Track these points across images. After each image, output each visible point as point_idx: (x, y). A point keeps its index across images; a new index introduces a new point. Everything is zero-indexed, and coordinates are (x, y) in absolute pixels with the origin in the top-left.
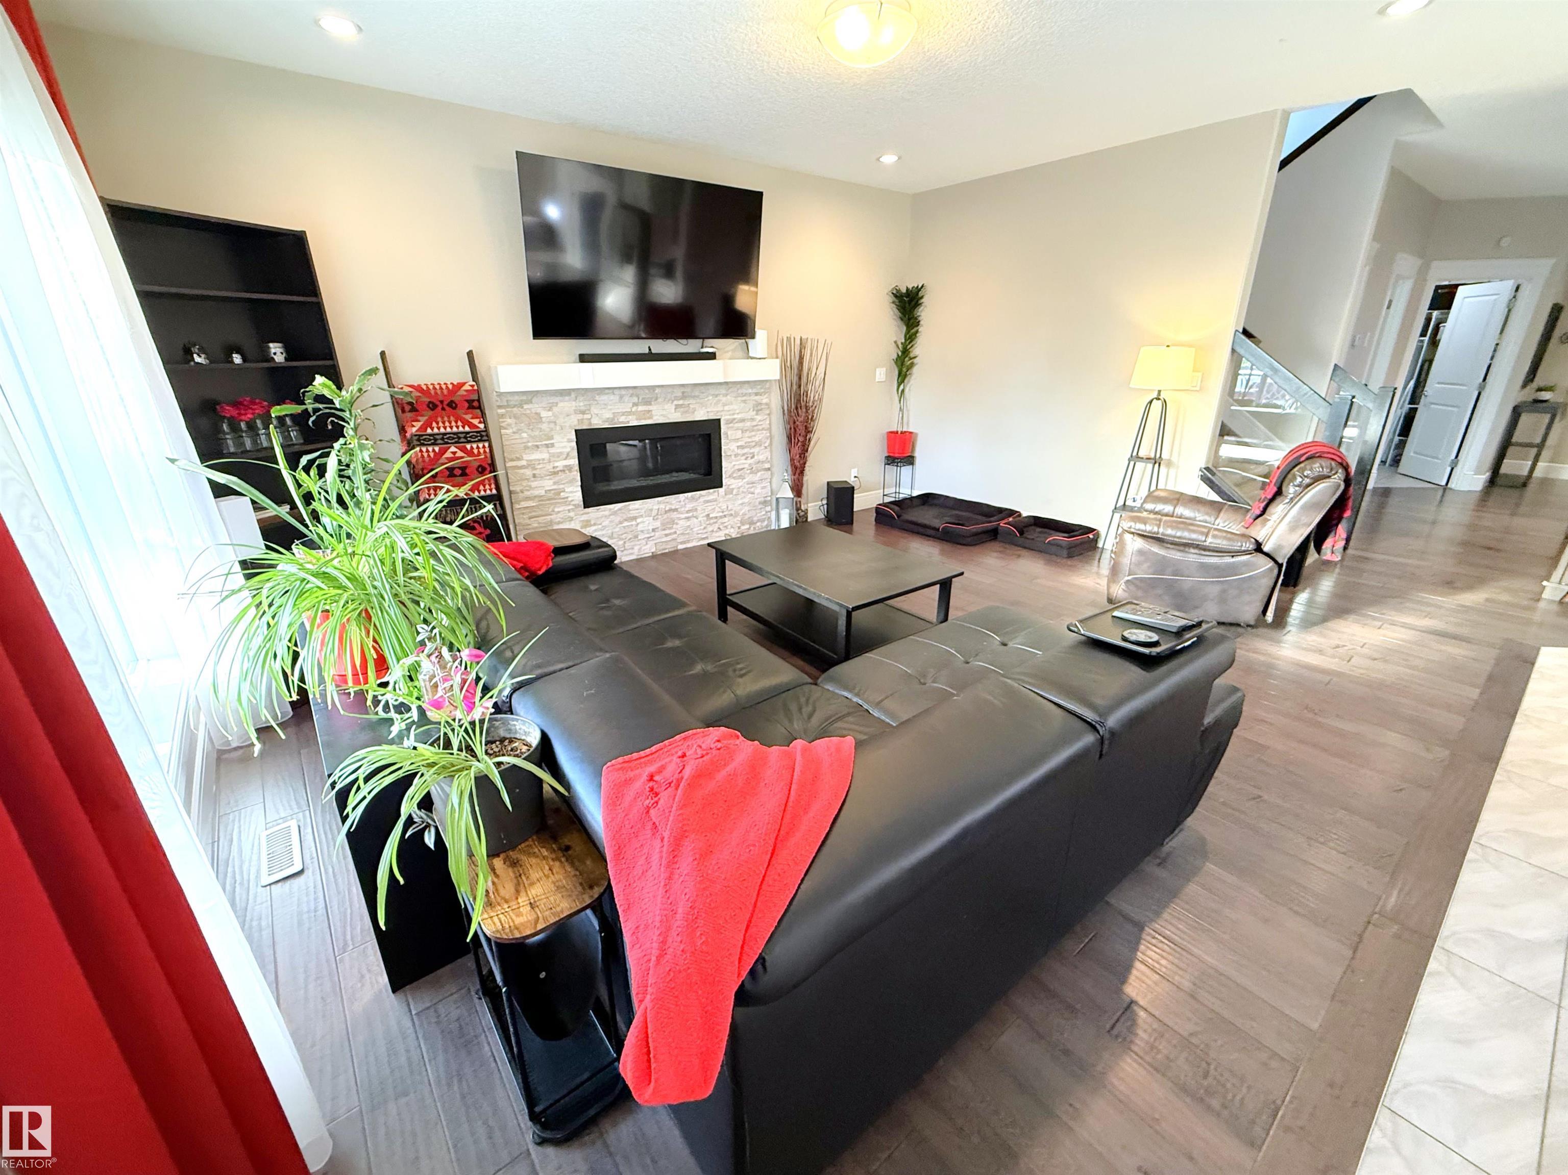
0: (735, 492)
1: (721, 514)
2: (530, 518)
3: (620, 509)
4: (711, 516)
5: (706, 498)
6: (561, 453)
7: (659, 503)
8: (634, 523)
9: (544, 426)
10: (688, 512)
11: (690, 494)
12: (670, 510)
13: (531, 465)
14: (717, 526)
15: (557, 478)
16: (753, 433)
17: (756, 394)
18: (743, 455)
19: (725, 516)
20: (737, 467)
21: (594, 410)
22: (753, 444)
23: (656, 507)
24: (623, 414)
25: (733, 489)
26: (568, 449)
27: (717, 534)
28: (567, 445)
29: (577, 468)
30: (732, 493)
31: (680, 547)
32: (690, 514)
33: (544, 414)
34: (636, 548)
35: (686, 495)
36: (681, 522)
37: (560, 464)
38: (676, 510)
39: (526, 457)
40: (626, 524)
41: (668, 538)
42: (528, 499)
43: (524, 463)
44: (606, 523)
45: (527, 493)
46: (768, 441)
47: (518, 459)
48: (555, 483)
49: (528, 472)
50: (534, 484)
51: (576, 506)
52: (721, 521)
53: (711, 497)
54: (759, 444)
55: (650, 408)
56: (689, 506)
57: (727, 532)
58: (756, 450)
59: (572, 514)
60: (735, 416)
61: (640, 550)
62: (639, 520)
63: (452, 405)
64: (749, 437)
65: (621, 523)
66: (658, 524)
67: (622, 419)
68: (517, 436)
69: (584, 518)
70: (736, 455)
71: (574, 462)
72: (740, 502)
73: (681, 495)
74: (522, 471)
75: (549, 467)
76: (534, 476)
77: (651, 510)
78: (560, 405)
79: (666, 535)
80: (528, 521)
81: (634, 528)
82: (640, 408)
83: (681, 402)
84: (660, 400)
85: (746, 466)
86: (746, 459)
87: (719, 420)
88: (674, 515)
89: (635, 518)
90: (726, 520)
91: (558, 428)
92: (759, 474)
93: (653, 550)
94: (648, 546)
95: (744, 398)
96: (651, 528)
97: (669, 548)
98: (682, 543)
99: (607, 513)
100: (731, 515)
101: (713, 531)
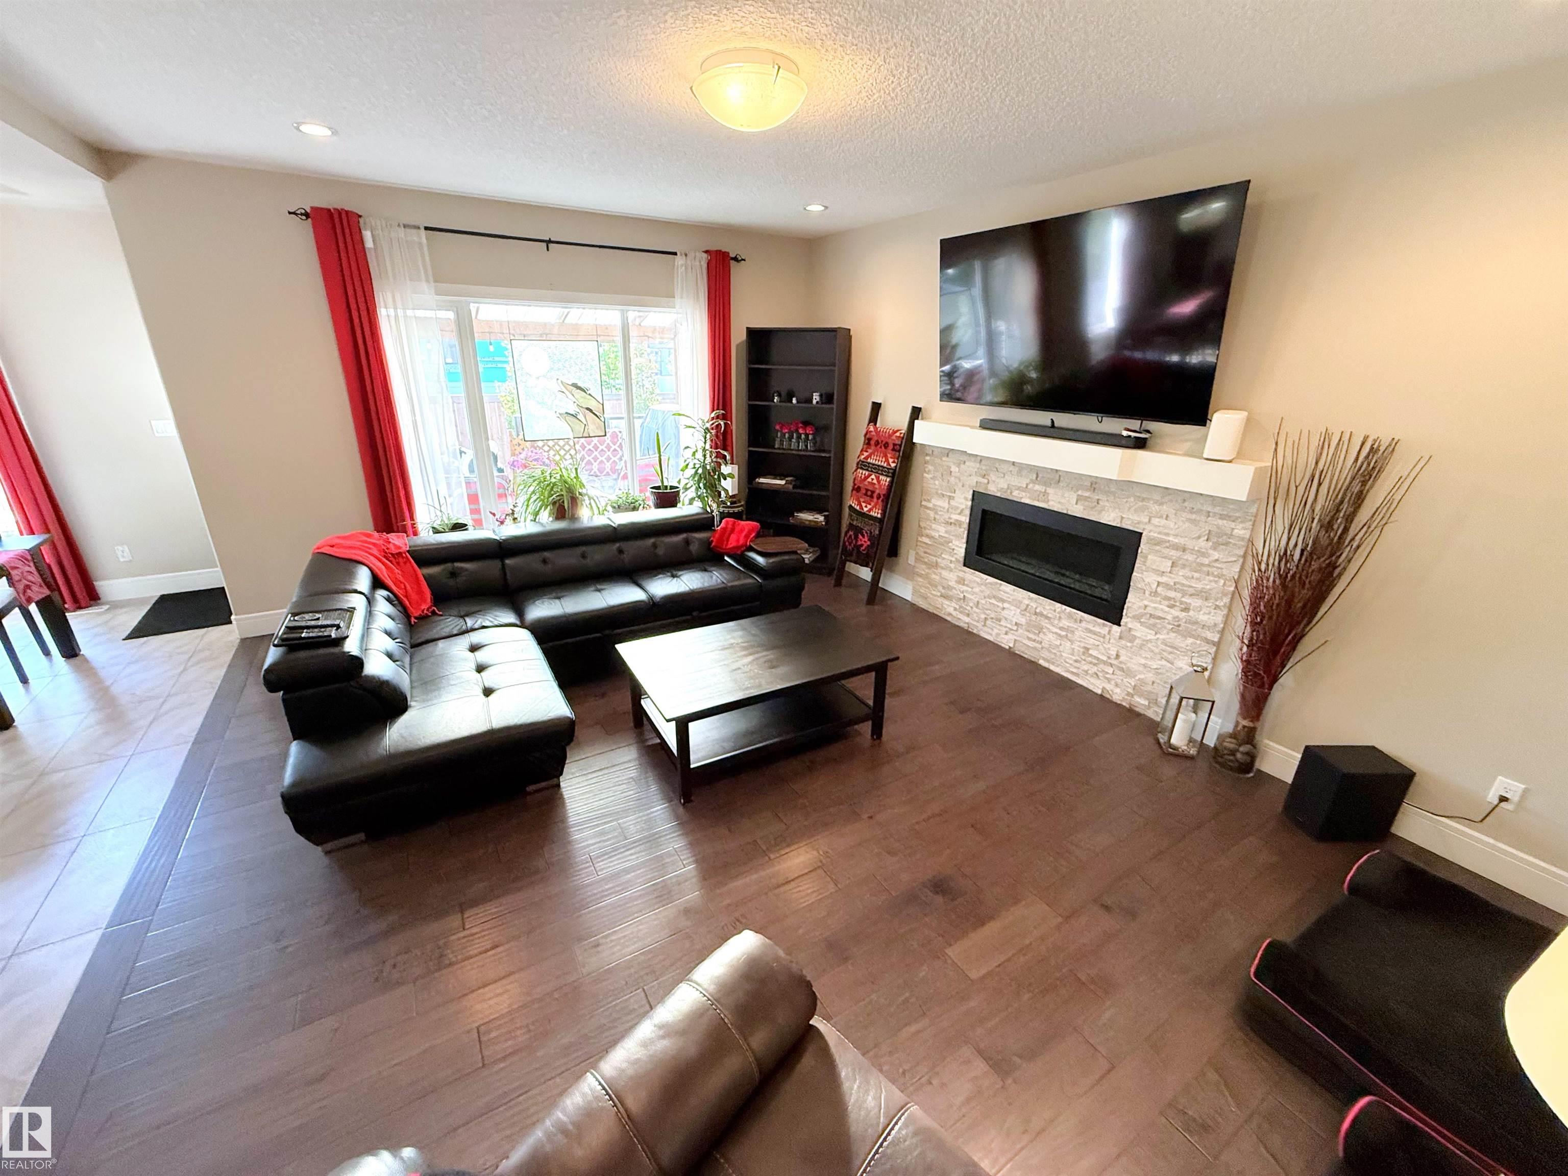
0: (1137, 641)
1: (1105, 658)
2: (925, 553)
3: (991, 584)
4: (1091, 652)
5: (1090, 627)
6: (958, 508)
7: (1031, 599)
8: (1000, 604)
9: (952, 479)
10: (1061, 628)
11: (1069, 609)
12: (1042, 615)
13: (934, 509)
14: (1095, 669)
15: (949, 528)
16: (1196, 575)
17: (1222, 517)
18: (1169, 599)
19: (1111, 665)
20: (1149, 610)
21: (993, 477)
22: (1191, 591)
23: (1027, 602)
24: (1019, 488)
25: (1135, 637)
26: (964, 507)
27: (1092, 680)
28: (963, 502)
29: (966, 526)
30: (1131, 641)
31: (1041, 662)
32: (1064, 633)
33: (954, 469)
34: (996, 631)
35: (1064, 607)
36: (1050, 636)
37: (955, 517)
38: (1047, 618)
39: (933, 501)
40: (993, 601)
41: (1030, 644)
42: (927, 536)
43: (930, 505)
44: (977, 590)
45: (928, 532)
46: (1227, 600)
47: (929, 501)
48: (946, 532)
49: (932, 514)
50: (934, 526)
51: (957, 560)
52: (1101, 666)
53: (1097, 629)
54: (1204, 595)
55: (1049, 490)
56: (1065, 623)
57: (1109, 687)
58: (1195, 602)
59: (952, 566)
60: (1171, 539)
61: (998, 635)
62: (1006, 605)
63: (886, 445)
64: (1186, 578)
65: (989, 597)
66: (1023, 621)
67: (1016, 493)
68: (932, 481)
69: (961, 574)
70: (1155, 593)
71: (965, 519)
72: (1143, 661)
73: (1058, 605)
74: (928, 511)
75: (946, 516)
76: (935, 519)
77: (1021, 602)
78: (967, 463)
79: (1029, 639)
80: (923, 554)
81: (999, 610)
82: (1037, 487)
83: (1087, 494)
84: (1061, 484)
85: (1169, 617)
86: (1171, 607)
87: (1141, 534)
88: (1044, 623)
89: (1003, 601)
90: (1110, 670)
91: (960, 484)
92: (1190, 641)
93: (1011, 645)
94: (1006, 637)
95: (1194, 516)
96: (1014, 620)
97: (1028, 655)
98: (1044, 659)
99: (978, 580)
100: (1122, 670)
101: (1086, 672)
